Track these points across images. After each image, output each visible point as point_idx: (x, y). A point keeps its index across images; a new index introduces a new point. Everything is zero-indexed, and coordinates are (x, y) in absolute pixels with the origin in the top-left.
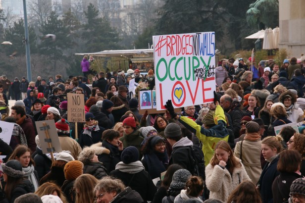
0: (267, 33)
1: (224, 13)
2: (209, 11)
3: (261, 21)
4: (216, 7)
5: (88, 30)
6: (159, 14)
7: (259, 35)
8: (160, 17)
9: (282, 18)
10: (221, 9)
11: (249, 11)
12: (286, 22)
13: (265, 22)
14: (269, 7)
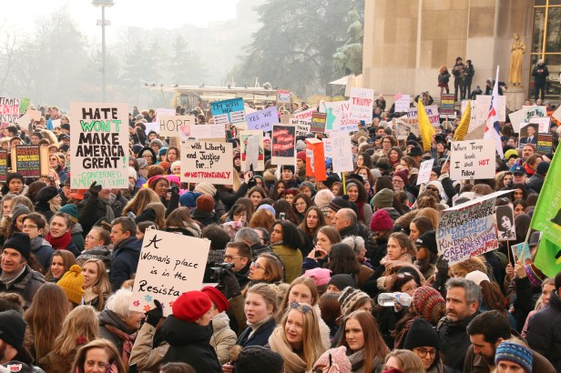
0: (349, 80)
1: (316, 55)
2: (301, 52)
3: (347, 66)
4: (308, 48)
5: (176, 64)
6: (247, 52)
7: (343, 81)
8: (249, 54)
9: (365, 65)
10: (313, 51)
11: (335, 55)
12: (368, 69)
13: (351, 69)
14: (356, 52)
